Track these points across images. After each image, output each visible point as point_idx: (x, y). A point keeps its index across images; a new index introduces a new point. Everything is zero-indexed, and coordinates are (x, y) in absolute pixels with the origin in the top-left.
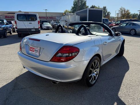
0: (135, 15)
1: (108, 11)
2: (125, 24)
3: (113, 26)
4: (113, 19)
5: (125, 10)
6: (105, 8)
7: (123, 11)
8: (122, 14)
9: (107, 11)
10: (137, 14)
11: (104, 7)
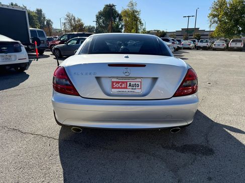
0: (92, 29)
1: (47, 18)
2: (76, 42)
3: (57, 44)
4: (59, 32)
5: (74, 19)
6: (39, 12)
7: (73, 21)
8: (71, 25)
9: (44, 18)
10: (94, 27)
11: (37, 10)
